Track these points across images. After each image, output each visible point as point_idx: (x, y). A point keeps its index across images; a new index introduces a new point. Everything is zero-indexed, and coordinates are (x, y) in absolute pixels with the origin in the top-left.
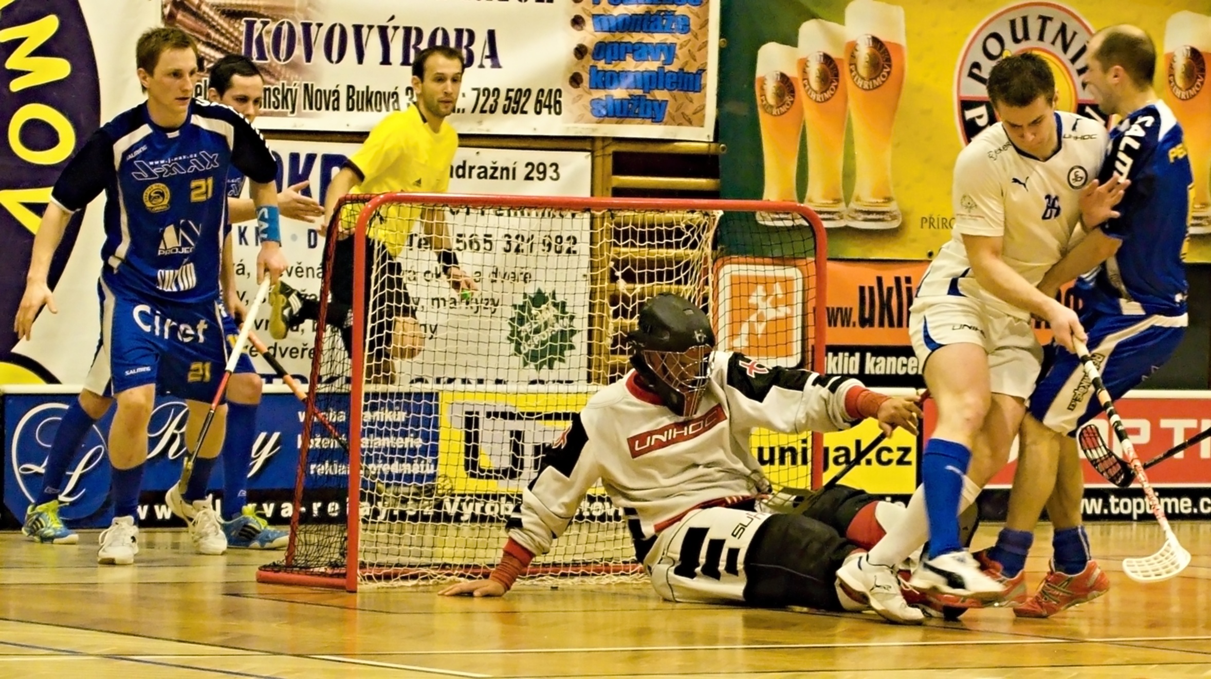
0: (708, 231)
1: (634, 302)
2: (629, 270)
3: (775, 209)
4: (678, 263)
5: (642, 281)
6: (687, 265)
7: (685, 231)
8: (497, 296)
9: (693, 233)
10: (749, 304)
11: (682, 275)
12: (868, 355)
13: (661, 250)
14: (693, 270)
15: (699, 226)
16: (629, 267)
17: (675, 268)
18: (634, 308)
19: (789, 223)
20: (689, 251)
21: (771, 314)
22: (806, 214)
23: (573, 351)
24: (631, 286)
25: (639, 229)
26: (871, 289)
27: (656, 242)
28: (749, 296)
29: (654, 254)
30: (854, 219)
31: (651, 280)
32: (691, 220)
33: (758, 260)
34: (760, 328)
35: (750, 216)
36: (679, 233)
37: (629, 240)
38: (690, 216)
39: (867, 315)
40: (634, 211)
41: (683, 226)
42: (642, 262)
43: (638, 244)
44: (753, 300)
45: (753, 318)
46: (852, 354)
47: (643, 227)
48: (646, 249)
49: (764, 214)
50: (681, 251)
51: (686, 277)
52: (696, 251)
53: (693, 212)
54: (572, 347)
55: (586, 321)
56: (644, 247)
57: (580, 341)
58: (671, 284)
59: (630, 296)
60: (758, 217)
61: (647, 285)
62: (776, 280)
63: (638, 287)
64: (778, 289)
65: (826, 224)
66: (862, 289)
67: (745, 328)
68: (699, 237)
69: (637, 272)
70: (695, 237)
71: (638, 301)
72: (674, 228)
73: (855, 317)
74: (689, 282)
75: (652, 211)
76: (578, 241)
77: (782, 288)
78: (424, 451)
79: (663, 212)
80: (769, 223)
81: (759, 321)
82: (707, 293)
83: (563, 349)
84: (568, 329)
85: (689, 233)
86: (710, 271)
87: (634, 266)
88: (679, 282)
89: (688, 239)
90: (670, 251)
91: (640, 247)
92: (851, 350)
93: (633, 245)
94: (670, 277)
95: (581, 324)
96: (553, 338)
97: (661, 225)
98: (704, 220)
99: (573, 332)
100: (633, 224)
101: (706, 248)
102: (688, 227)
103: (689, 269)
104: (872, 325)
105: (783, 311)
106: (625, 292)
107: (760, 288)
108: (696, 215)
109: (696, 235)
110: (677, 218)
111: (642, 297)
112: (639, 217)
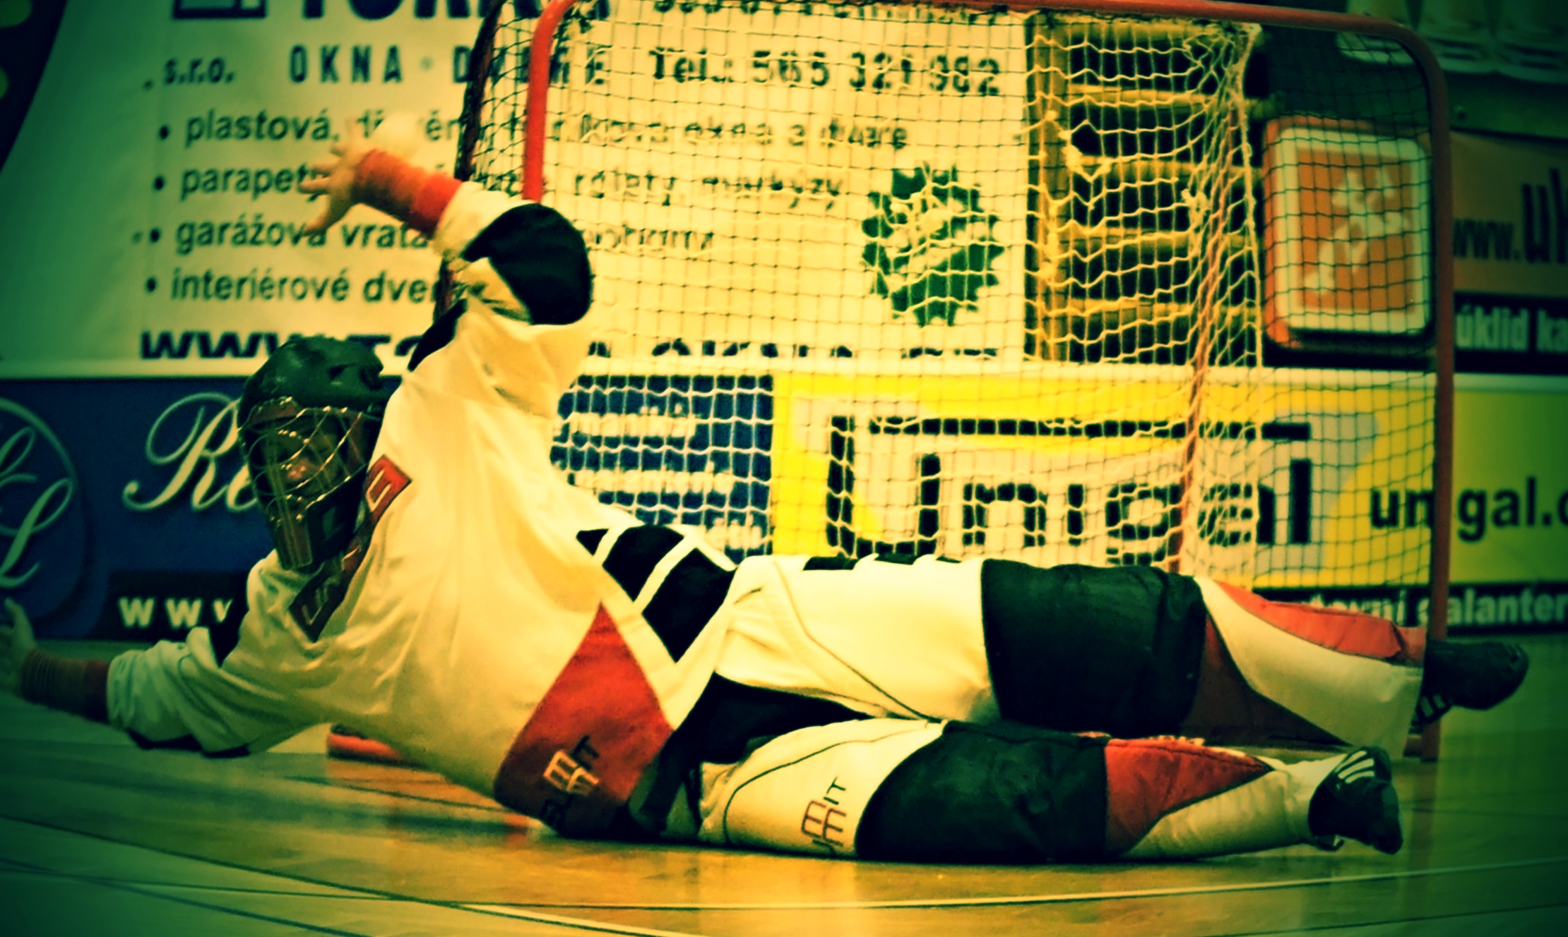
0: (1236, 61)
1: (1098, 191)
2: (1086, 128)
3: (1369, 31)
4: (1182, 117)
5: (1112, 152)
6: (1199, 123)
7: (1191, 58)
8: (835, 175)
9: (1206, 62)
10: (1332, 206)
11: (1190, 144)
12: (1542, 315)
13: (1146, 93)
14: (1210, 134)
15: (1217, 49)
16: (1086, 122)
17: (1175, 128)
18: (1098, 205)
19: (1381, 58)
20: (1201, 98)
21: (1374, 227)
22: (1409, 43)
23: (994, 289)
24: (1090, 160)
25: (1102, 51)
26: (1542, 191)
27: (1137, 77)
28: (1331, 191)
29: (1133, 100)
30: (1507, 60)
31: (1130, 149)
32: (1202, 38)
33: (1345, 123)
34: (1356, 254)
35: (1325, 39)
36: (1181, 63)
37: (1085, 70)
38: (1198, 31)
39: (1537, 238)
40: (1092, 14)
41: (1187, 48)
42: (1111, 112)
43: (1101, 78)
44: (1340, 200)
45: (1342, 234)
46: (1515, 312)
47: (1111, 45)
48: (1118, 89)
49: (1350, 37)
50: (1187, 96)
51: (1198, 147)
52: (1214, 98)
53: (1204, 23)
54: (992, 281)
55: (1022, 227)
56: (1114, 84)
57: (1010, 269)
58: (1169, 159)
59: (1090, 179)
60: (1342, 44)
61: (1122, 159)
62: (1381, 163)
63: (1105, 164)
64: (1383, 178)
65: (1447, 64)
66: (1527, 190)
67: (1327, 254)
68: (1220, 71)
69: (1102, 132)
70: (1212, 72)
71: (1105, 191)
72: (1170, 51)
73: (1518, 242)
74: (1205, 157)
75: (1126, 16)
76: (1002, 68)
77: (1392, 178)
78: (738, 497)
79: (1148, 19)
80: (1363, 56)
81: (1353, 239)
82: (1242, 179)
83: (975, 282)
84: (986, 244)
85: (1199, 63)
86: (1244, 137)
87: (1096, 121)
88: (1183, 157)
89: (1197, 75)
90: (1163, 94)
91: (1107, 84)
92: (1514, 304)
93: (1093, 81)
94: (1166, 147)
95: (1011, 235)
96: (958, 262)
97: (1144, 44)
98: (1226, 40)
99: (996, 251)
100: (1092, 40)
101: (1233, 93)
102: (1198, 51)
103: (1204, 133)
104: (1546, 258)
105: (1395, 222)
106: (1080, 171)
107: (1353, 177)
108: (1211, 30)
109: (1212, 67)
110: (1174, 33)
111: (1113, 182)
112: (1103, 25)
